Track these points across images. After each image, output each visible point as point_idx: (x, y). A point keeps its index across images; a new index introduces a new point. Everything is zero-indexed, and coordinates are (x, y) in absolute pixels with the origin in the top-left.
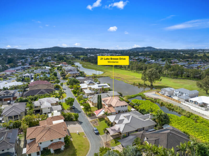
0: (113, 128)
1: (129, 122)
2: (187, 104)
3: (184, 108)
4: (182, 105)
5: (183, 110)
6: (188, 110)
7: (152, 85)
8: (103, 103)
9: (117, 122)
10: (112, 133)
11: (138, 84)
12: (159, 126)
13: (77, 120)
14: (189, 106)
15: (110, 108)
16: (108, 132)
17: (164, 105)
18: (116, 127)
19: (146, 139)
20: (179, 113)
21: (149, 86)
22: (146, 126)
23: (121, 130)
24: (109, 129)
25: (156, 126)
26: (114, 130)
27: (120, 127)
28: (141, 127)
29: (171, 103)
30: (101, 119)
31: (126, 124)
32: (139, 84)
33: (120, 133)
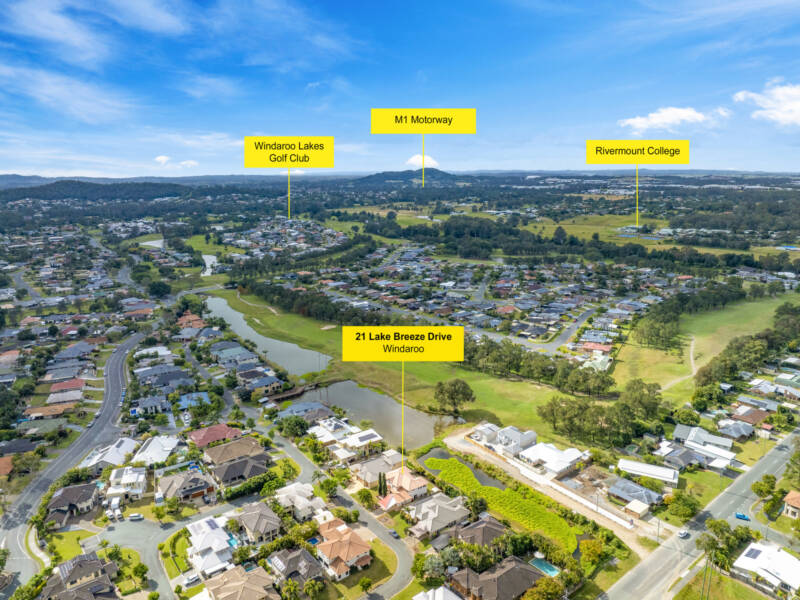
0: (416, 527)
1: (436, 515)
2: (515, 463)
3: (511, 473)
4: (509, 466)
5: (509, 477)
6: (516, 477)
7: (456, 411)
8: (388, 484)
9: (420, 517)
10: (418, 534)
11: (427, 409)
12: (474, 516)
13: (357, 521)
14: (520, 467)
15: (402, 493)
16: (411, 533)
17: (480, 468)
18: (422, 525)
19: (460, 537)
20: (504, 483)
21: (450, 414)
22: (457, 518)
23: (429, 529)
24: (412, 529)
25: (470, 516)
26: (419, 530)
27: (426, 525)
28: (451, 521)
29: (492, 462)
30: (393, 512)
31: (434, 519)
32: (431, 409)
33: (428, 533)
